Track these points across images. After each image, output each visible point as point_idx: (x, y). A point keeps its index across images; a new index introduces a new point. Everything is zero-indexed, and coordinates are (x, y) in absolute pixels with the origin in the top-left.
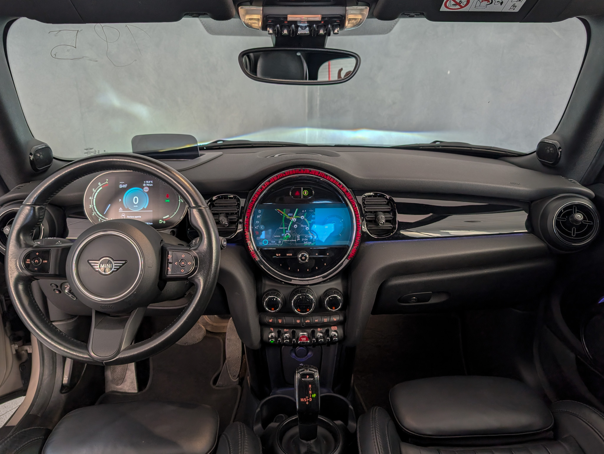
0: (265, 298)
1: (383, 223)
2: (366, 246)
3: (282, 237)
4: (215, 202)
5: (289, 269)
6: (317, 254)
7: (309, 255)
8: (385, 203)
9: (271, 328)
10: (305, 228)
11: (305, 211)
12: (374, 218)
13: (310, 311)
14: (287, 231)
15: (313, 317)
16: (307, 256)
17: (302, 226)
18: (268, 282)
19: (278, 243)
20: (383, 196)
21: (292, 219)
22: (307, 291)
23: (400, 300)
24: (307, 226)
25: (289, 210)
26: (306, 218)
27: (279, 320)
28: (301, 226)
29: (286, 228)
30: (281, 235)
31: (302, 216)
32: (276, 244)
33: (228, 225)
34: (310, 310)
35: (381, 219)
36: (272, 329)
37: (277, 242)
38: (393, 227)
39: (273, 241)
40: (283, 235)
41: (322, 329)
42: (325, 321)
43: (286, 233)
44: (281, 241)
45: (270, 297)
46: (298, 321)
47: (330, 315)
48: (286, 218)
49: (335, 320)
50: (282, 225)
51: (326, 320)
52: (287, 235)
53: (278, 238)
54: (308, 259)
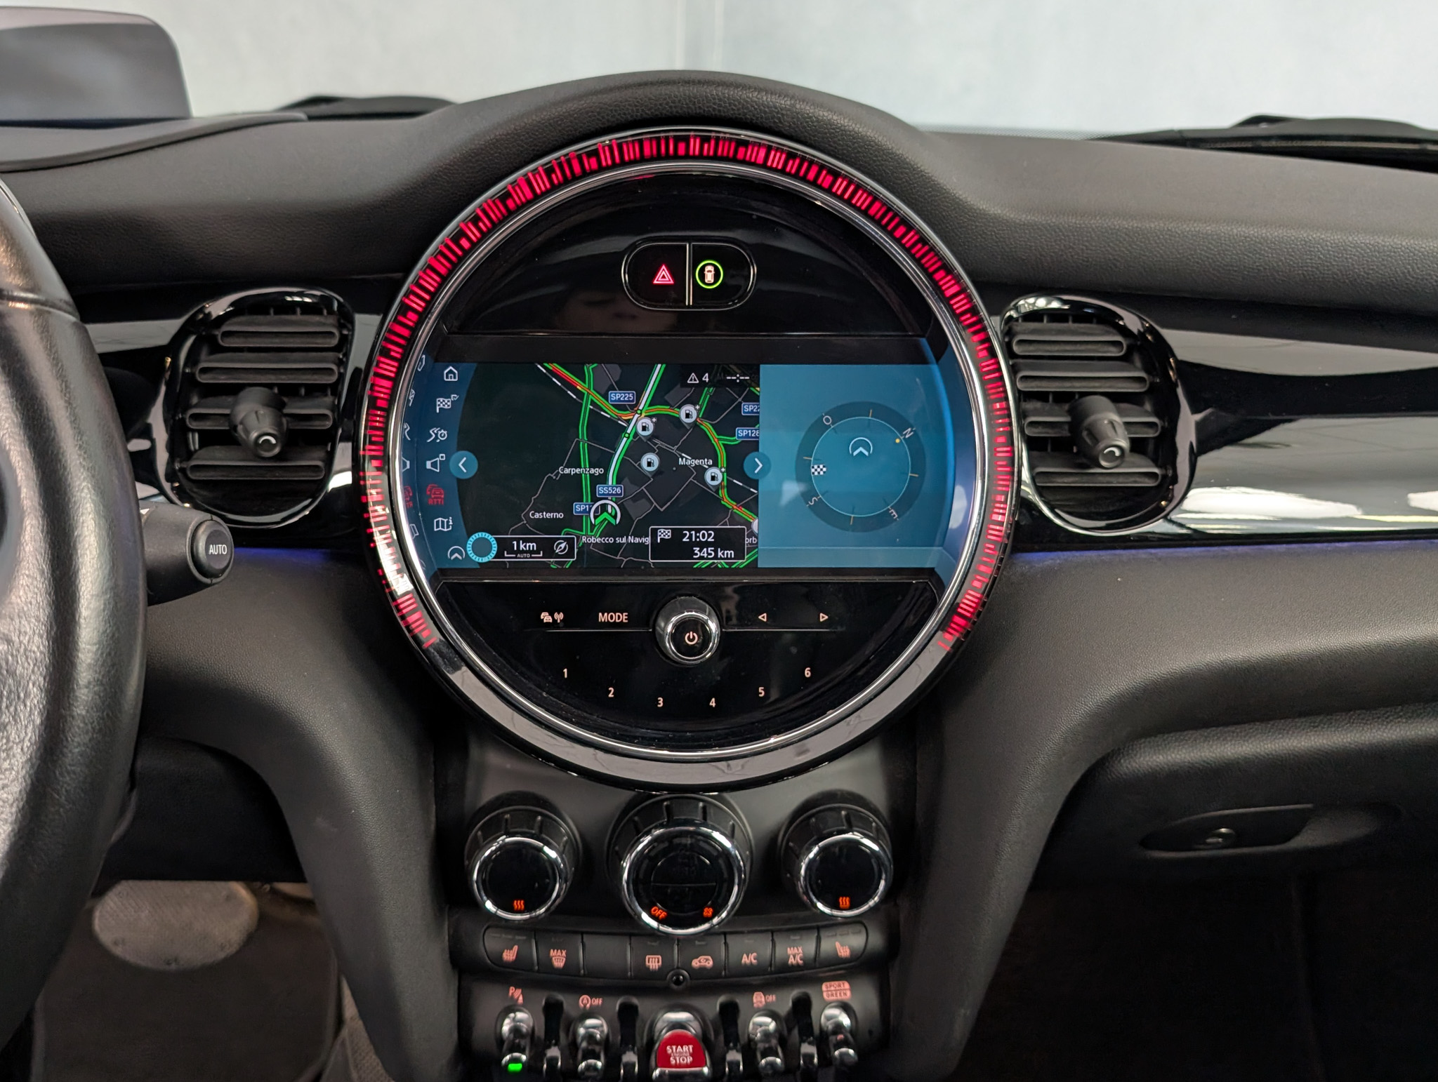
0: (480, 848)
1: (1117, 453)
2: (1023, 574)
3: (575, 522)
4: (225, 328)
5: (611, 695)
6: (763, 617)
7: (723, 625)
8: (1113, 352)
9: (512, 989)
10: (701, 470)
11: (706, 378)
12: (1066, 427)
13: (715, 920)
14: (601, 489)
15: (729, 938)
16: (713, 626)
17: (686, 460)
18: (495, 759)
19: (550, 553)
20: (1107, 318)
21: (628, 422)
22: (704, 808)
24: (715, 464)
25: (613, 372)
26: (709, 415)
27: (553, 953)
28: (681, 462)
29: (597, 471)
30: (568, 510)
31: (688, 408)
32: (539, 557)
33: (277, 450)
34: (716, 913)
35: (1110, 432)
36: (519, 991)
37: (547, 547)
38: (1165, 477)
39: (525, 541)
40: (578, 508)
41: (772, 998)
42: (792, 961)
43: (595, 500)
44: (570, 542)
45: (508, 840)
46: (654, 962)
47: (818, 928)
48: (595, 415)
49: (844, 952)
50: (577, 453)
51: (796, 952)
52: (604, 508)
53: (554, 526)
54: (714, 644)
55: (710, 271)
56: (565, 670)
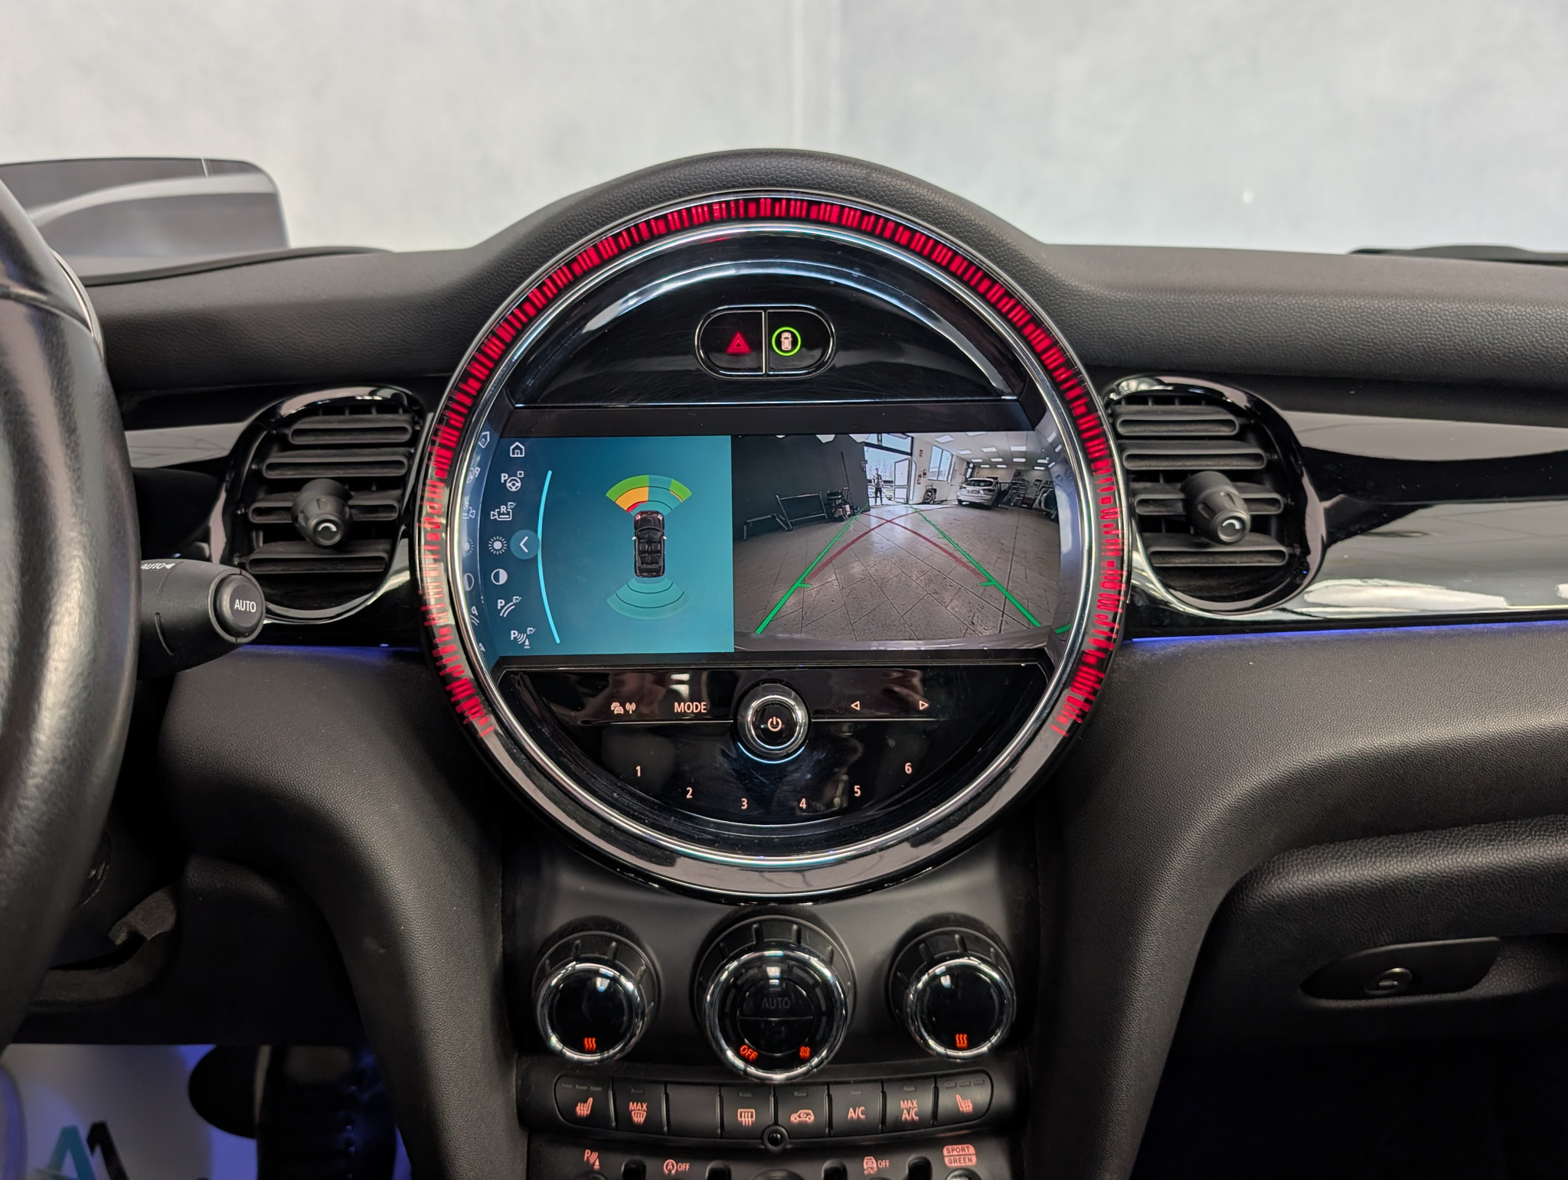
0: (545, 976)
1: (1238, 526)
2: (1144, 663)
4: (295, 426)
5: (689, 796)
6: (856, 706)
7: (811, 713)
8: (1225, 431)
9: (587, 1152)
12: (1180, 504)
13: (816, 1060)
15: (834, 1090)
16: (800, 715)
18: (569, 880)
20: (1214, 399)
22: (799, 932)
23: (1314, 986)
27: (632, 1106)
33: (337, 538)
34: (813, 1055)
35: (1227, 503)
36: (595, 1155)
38: (1292, 556)
41: (885, 1163)
42: (905, 1116)
45: (580, 966)
46: (746, 1117)
47: (935, 1078)
49: (966, 1106)
51: (910, 1106)
54: (800, 732)
55: (787, 338)
56: (638, 768)
